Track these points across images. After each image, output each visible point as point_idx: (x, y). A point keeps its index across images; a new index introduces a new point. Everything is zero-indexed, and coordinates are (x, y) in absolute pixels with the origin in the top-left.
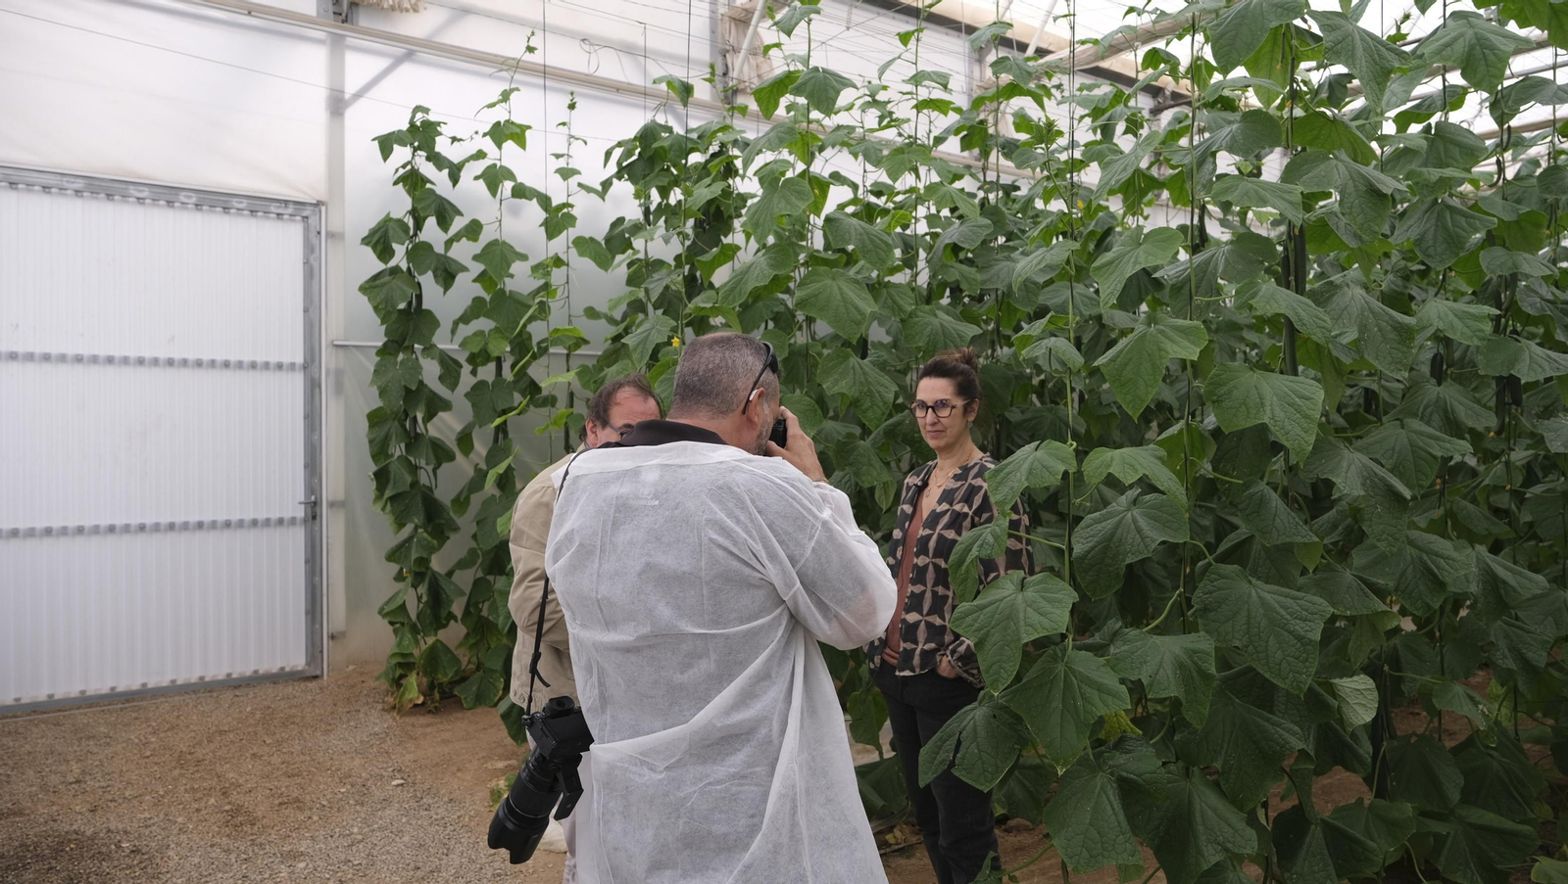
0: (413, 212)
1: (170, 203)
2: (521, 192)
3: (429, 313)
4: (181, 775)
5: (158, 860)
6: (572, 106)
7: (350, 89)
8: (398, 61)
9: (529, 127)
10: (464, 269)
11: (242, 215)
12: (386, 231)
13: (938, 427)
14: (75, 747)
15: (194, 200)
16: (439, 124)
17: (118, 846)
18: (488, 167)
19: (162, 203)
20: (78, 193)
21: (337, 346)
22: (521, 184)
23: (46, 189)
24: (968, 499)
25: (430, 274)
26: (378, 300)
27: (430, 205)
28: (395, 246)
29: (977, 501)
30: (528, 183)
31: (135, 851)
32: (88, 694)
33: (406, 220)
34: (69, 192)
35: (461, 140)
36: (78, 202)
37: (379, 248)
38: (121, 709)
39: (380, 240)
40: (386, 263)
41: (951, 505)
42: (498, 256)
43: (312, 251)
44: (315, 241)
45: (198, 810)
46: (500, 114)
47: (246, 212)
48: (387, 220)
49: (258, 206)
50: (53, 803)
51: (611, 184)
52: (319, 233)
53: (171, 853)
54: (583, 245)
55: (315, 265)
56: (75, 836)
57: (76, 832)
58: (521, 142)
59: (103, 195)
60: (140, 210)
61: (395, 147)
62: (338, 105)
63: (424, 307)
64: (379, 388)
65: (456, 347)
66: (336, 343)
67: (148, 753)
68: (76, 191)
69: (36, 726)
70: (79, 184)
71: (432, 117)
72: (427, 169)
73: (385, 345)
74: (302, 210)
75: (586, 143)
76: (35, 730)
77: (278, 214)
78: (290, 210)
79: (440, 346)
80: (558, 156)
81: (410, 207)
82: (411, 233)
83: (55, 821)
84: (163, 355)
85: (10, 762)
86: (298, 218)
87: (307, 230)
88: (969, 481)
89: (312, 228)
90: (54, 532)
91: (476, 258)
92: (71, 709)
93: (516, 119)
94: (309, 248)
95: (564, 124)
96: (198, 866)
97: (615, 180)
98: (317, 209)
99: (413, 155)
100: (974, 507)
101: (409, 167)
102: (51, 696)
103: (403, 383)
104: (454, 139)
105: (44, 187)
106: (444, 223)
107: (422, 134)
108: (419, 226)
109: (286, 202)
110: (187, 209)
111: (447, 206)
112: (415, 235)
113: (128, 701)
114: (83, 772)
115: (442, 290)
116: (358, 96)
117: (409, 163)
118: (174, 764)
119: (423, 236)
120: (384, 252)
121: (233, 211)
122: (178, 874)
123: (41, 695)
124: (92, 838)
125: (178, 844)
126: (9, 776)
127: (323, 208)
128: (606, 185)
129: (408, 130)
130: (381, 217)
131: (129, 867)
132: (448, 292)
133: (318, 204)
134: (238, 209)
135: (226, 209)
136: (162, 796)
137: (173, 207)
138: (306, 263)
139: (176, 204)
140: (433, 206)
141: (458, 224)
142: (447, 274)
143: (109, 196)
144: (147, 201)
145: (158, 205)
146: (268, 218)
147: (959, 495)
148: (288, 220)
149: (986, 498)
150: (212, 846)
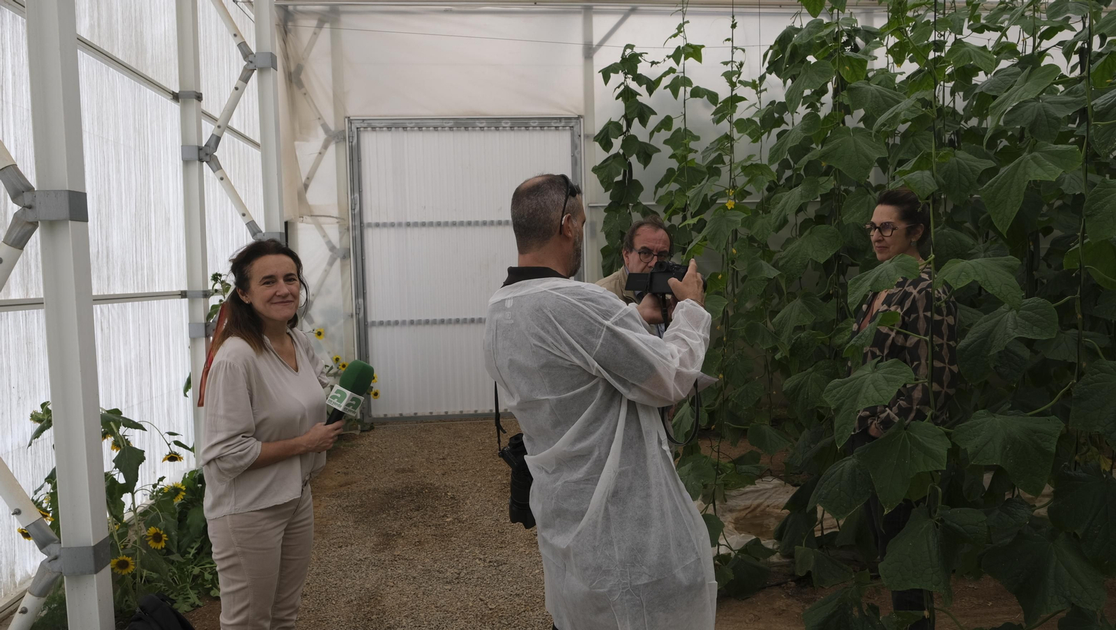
0: (625, 116)
1: (497, 128)
2: (697, 93)
3: (637, 181)
4: (491, 461)
5: (461, 504)
6: (734, 26)
7: (596, 41)
8: (626, 15)
9: (703, 46)
10: (658, 150)
11: (536, 130)
12: (608, 131)
13: (883, 244)
14: (452, 442)
15: (509, 125)
16: (641, 55)
17: (446, 494)
18: (674, 79)
19: (493, 128)
20: (451, 128)
21: (591, 207)
22: (697, 87)
23: (436, 128)
24: (901, 303)
25: (635, 156)
26: (603, 176)
27: (637, 111)
28: (613, 140)
29: (907, 305)
30: (702, 86)
31: (453, 498)
32: (464, 413)
33: (621, 122)
34: (446, 129)
35: (658, 63)
36: (451, 134)
37: (603, 143)
38: (480, 423)
39: (604, 139)
40: (608, 152)
41: (889, 306)
42: (681, 139)
43: (576, 148)
44: (577, 141)
45: (491, 481)
46: (679, 42)
47: (538, 128)
48: (610, 123)
49: (545, 123)
50: (428, 468)
51: (765, 78)
52: (580, 136)
53: (468, 502)
54: (742, 125)
55: (578, 156)
56: (430, 486)
57: (431, 484)
58: (699, 59)
59: (463, 128)
60: (482, 134)
61: (612, 74)
62: (589, 51)
63: (633, 178)
64: (605, 233)
65: (654, 203)
66: (590, 205)
67: (481, 448)
68: (450, 128)
69: (438, 428)
70: (451, 123)
71: (637, 50)
72: (633, 85)
73: (609, 205)
74: (568, 123)
75: (744, 50)
76: (437, 430)
77: (556, 127)
78: (563, 124)
79: (644, 203)
80: (726, 63)
81: (623, 113)
82: (624, 129)
83: (425, 477)
84: (495, 219)
85: (420, 445)
86: (568, 128)
87: (573, 135)
88: (905, 288)
89: (576, 134)
90: (445, 322)
91: (666, 142)
92: (457, 421)
93: (691, 41)
94: (574, 146)
95: (728, 40)
96: (477, 510)
97: (767, 74)
98: (578, 121)
99: (625, 78)
100: (905, 309)
101: (622, 87)
102: (446, 413)
103: (620, 229)
104: (653, 63)
105: (435, 128)
106: (644, 122)
107: (629, 63)
108: (629, 126)
109: (560, 119)
110: (506, 130)
111: (646, 110)
112: (628, 130)
113: (484, 419)
114: (448, 455)
115: (643, 166)
116: (600, 45)
117: (623, 83)
118: (491, 455)
119: (633, 131)
120: (607, 145)
121: (531, 128)
122: (466, 513)
123: (442, 411)
124: (437, 488)
125: (474, 498)
126: (416, 452)
127: (582, 120)
128: (762, 78)
129: (620, 62)
130: (606, 121)
131: (446, 505)
132: (647, 168)
133: (579, 117)
134: (534, 127)
135: (527, 128)
136: (477, 471)
137: (498, 130)
138: (573, 156)
139: (500, 128)
140: (636, 111)
141: (653, 121)
142: (646, 154)
143: (466, 128)
144: (485, 128)
145: (491, 130)
146: (551, 130)
147: (895, 299)
148: (562, 130)
149: (914, 301)
150: (488, 501)
